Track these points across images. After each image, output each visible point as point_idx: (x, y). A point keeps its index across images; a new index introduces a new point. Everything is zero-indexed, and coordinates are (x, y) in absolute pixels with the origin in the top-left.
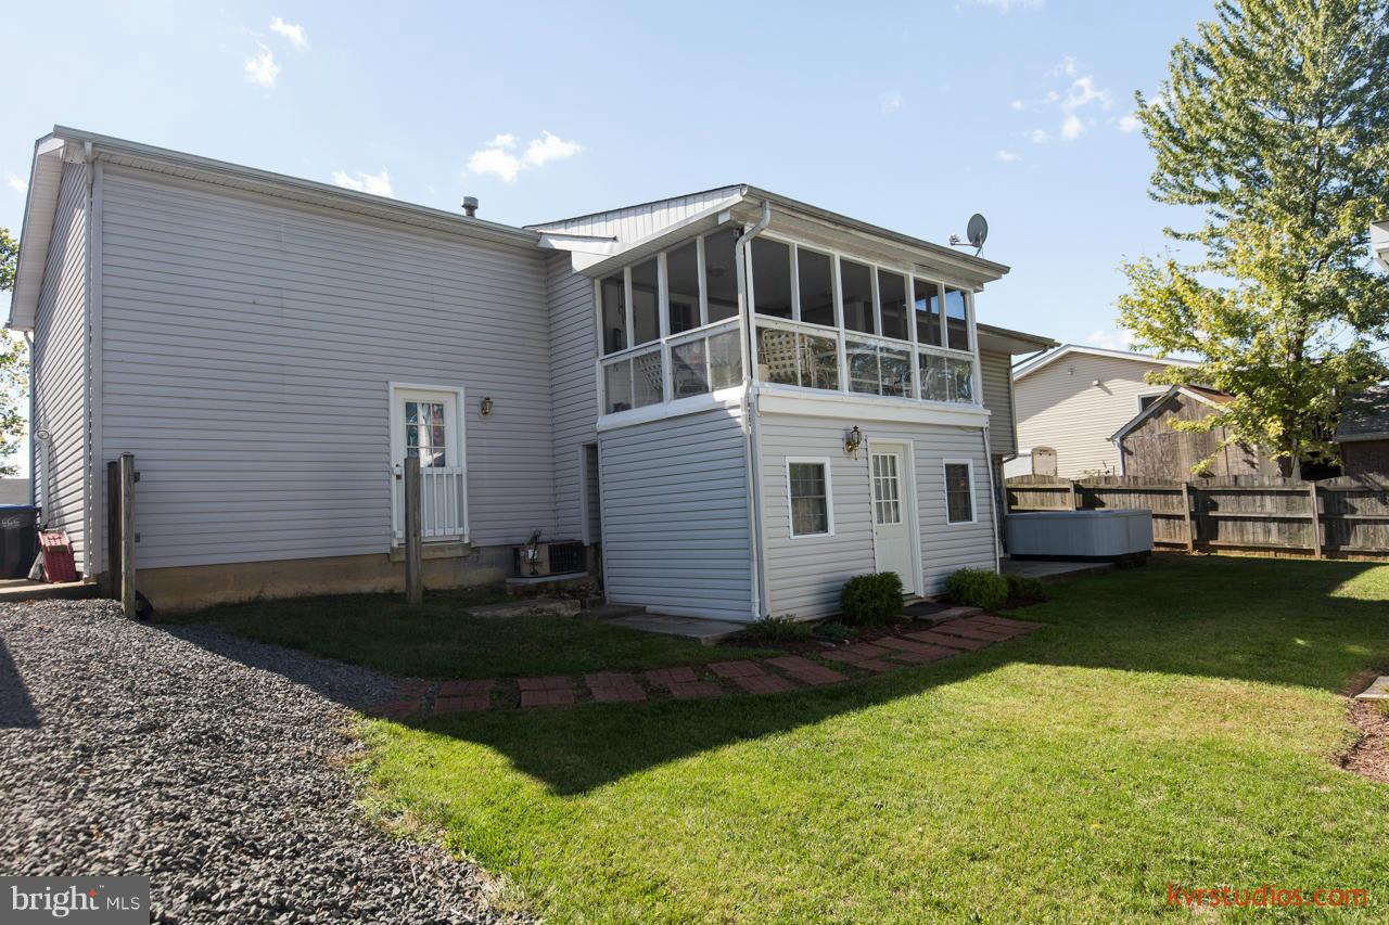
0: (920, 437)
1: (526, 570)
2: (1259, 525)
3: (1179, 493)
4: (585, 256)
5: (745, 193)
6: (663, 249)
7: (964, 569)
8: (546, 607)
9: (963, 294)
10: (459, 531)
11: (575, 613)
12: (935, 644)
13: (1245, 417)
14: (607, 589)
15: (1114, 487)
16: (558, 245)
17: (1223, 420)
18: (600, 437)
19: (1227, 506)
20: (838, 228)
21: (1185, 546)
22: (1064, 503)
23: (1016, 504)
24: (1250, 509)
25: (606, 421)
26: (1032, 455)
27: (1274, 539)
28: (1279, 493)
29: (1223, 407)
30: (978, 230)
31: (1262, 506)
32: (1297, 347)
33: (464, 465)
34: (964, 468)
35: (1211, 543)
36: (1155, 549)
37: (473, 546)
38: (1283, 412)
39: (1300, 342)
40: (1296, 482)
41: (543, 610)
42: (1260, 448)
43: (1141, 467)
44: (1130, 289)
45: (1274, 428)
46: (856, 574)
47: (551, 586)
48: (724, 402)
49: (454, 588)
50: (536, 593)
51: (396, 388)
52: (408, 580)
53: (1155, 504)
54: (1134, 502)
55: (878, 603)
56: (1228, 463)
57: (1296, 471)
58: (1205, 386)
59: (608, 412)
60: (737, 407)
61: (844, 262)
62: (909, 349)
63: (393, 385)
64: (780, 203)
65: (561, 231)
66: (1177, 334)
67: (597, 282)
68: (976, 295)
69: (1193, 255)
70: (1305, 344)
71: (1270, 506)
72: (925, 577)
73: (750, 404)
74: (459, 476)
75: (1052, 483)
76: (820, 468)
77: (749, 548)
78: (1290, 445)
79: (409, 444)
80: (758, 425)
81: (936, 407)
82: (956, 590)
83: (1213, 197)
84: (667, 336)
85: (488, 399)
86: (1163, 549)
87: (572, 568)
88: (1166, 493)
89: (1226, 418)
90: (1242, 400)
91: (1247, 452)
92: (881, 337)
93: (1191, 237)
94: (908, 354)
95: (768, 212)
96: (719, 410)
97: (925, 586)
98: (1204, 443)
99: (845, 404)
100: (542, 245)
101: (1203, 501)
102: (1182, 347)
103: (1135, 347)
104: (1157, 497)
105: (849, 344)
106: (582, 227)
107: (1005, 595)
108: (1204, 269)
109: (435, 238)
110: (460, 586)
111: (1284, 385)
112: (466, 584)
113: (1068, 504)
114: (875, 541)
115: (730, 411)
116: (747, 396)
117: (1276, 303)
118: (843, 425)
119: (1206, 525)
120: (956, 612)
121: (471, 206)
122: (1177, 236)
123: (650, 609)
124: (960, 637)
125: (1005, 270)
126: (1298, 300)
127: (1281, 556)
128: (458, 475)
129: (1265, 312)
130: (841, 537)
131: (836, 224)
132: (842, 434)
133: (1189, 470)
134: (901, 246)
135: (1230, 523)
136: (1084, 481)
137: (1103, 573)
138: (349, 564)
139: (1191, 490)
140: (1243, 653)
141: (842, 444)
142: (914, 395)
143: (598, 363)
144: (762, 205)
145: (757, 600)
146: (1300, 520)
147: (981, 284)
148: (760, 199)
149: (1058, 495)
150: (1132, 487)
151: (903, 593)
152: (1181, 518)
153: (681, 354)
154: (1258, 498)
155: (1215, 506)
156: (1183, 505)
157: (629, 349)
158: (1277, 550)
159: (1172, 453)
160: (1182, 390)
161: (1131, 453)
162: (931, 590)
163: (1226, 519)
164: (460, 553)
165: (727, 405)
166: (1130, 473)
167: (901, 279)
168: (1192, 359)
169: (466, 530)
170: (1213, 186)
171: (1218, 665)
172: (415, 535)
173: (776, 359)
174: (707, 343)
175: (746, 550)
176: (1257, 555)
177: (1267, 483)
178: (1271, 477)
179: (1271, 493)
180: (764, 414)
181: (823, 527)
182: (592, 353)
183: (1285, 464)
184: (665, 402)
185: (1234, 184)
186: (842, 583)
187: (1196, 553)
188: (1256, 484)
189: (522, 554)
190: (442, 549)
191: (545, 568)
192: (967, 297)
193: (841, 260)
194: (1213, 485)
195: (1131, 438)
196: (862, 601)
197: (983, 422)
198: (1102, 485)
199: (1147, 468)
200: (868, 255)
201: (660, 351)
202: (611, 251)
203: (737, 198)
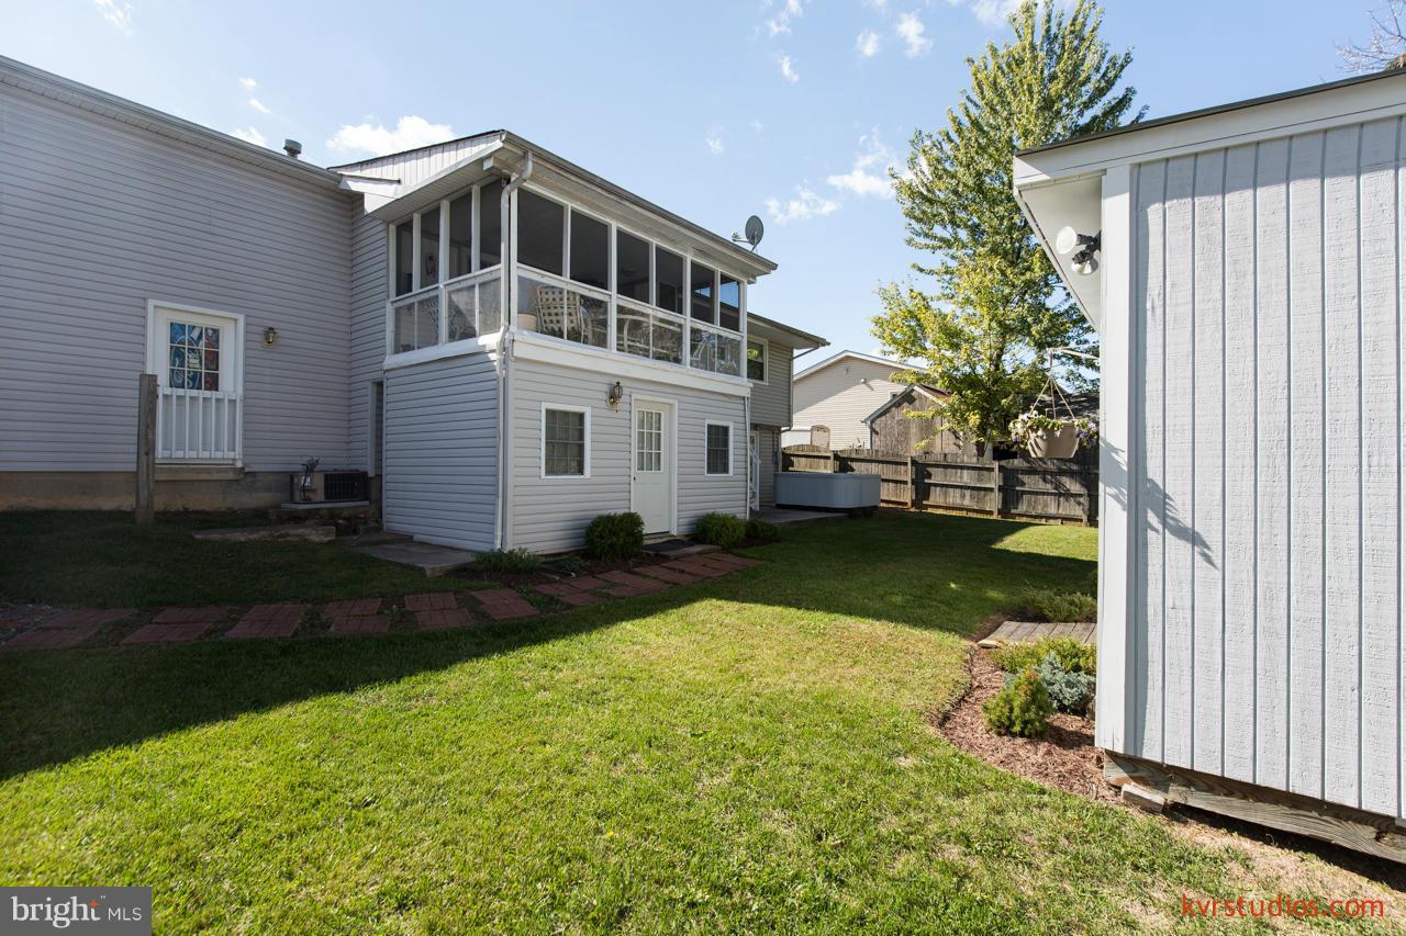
0: (681, 398)
1: (298, 496)
2: (958, 491)
3: (906, 464)
4: (376, 198)
5: (504, 137)
6: (444, 197)
7: (713, 514)
8: (292, 532)
9: (738, 283)
10: (231, 455)
11: (326, 539)
12: (656, 578)
13: (956, 411)
14: (384, 519)
15: (862, 457)
16: (355, 186)
17: (940, 412)
18: (388, 375)
19: (937, 476)
20: (612, 197)
21: (906, 504)
22: (826, 467)
23: (793, 466)
24: (953, 479)
25: (392, 360)
26: (812, 430)
27: (967, 502)
28: (974, 468)
29: (942, 402)
30: (755, 230)
31: (961, 477)
32: (997, 361)
33: (240, 391)
34: (726, 430)
35: (925, 502)
36: (882, 505)
37: (246, 470)
38: (983, 409)
39: (999, 356)
40: (987, 460)
41: (287, 535)
42: (964, 434)
43: (883, 444)
44: (881, 310)
45: (974, 419)
46: (606, 513)
47: (322, 513)
48: (484, 346)
49: (223, 510)
50: (307, 519)
51: (155, 307)
52: (138, 500)
53: (887, 472)
54: (875, 469)
55: (615, 539)
56: (943, 444)
57: (988, 453)
58: (931, 386)
59: (397, 352)
60: (493, 351)
61: (620, 233)
62: (682, 322)
63: (151, 303)
64: (544, 157)
65: (357, 173)
66: (913, 345)
67: (393, 228)
68: (749, 286)
69: (931, 287)
70: (1003, 358)
71: (967, 478)
72: (678, 518)
73: (504, 348)
74: (232, 402)
75: (819, 451)
76: (581, 416)
77: (496, 485)
78: (985, 434)
79: (173, 365)
80: (511, 371)
81: (702, 375)
82: (705, 531)
83: (948, 243)
84: (445, 280)
85: (271, 329)
86: (891, 505)
87: (350, 496)
88: (897, 463)
89: (943, 410)
90: (955, 398)
91: (957, 438)
92: (654, 306)
93: (931, 272)
94: (680, 326)
95: (530, 164)
96: (481, 353)
97: (678, 525)
98: (927, 428)
99: (611, 361)
100: (342, 186)
101: (921, 470)
102: (916, 355)
103: (885, 353)
104: (890, 466)
105: (621, 309)
106: (374, 170)
107: (742, 535)
108: (939, 299)
109: (216, 160)
110: (229, 508)
111: (985, 388)
112: (236, 507)
113: (827, 468)
114: (632, 486)
115: (490, 355)
116: (503, 340)
117: (985, 325)
118: (607, 380)
119: (922, 489)
120: (697, 548)
121: (293, 148)
122: (921, 270)
123: (417, 537)
124: (683, 571)
125: (774, 266)
126: (1000, 323)
127: (971, 515)
128: (230, 401)
129: (978, 332)
130: (598, 480)
131: (610, 192)
132: (606, 388)
133: (916, 447)
134: (676, 227)
135: (938, 489)
136: (841, 451)
137: (839, 520)
138: (91, 480)
139: (914, 462)
140: (904, 594)
141: (605, 397)
142: (683, 361)
143: (388, 305)
144: (524, 157)
145: (499, 533)
146: (985, 489)
147: (754, 277)
148: (519, 148)
149: (822, 461)
150: (874, 458)
151: (644, 532)
152: (905, 483)
153: (454, 297)
154: (959, 471)
155: (929, 476)
156: (907, 474)
157: (415, 291)
158: (968, 510)
159: (905, 434)
160: (916, 388)
161: (877, 433)
162: (684, 530)
163: (936, 485)
164: (231, 476)
165: (487, 349)
166: (875, 448)
167: (679, 260)
168: (921, 363)
169: (238, 453)
170: (947, 233)
171: (878, 605)
172: (147, 454)
173: (550, 314)
174: (477, 290)
175: (491, 488)
176: (954, 513)
177: (966, 460)
178: (970, 458)
179: (968, 468)
180: (518, 359)
181: (581, 471)
182: (383, 296)
183: (980, 447)
184: (440, 344)
185: (963, 234)
186: (589, 521)
187: (913, 510)
188: (959, 460)
189: (296, 480)
190: (208, 471)
191: (320, 495)
192: (741, 285)
193: (618, 231)
194: (930, 460)
195: (878, 421)
196: (601, 537)
197: (746, 393)
198: (854, 456)
199: (887, 445)
200: (646, 231)
201: (437, 296)
202: (395, 193)
203: (497, 144)
